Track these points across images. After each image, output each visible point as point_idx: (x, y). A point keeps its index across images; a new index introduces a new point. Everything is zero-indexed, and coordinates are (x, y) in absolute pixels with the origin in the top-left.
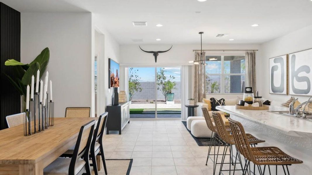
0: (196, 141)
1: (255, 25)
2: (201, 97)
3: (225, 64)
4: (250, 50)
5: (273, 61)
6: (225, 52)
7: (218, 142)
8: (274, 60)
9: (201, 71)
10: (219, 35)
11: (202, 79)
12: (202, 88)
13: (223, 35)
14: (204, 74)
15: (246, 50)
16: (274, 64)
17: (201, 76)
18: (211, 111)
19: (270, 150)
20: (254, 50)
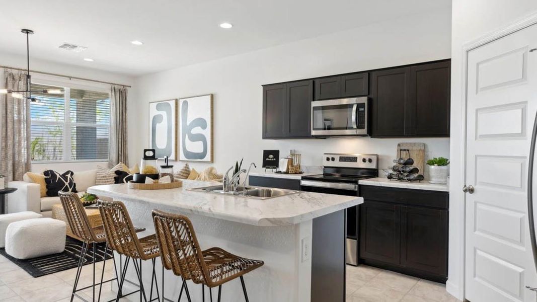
0: (24, 268)
1: (137, 43)
2: (20, 170)
3: (71, 104)
4: (118, 85)
5: (155, 107)
6: (73, 81)
7: (77, 259)
8: (157, 106)
9: (19, 113)
10: (65, 46)
11: (22, 131)
12: (23, 150)
13: (74, 47)
14: (26, 120)
15: (112, 84)
16: (156, 113)
17: (20, 125)
18: (46, 196)
19: (210, 255)
20: (124, 86)
